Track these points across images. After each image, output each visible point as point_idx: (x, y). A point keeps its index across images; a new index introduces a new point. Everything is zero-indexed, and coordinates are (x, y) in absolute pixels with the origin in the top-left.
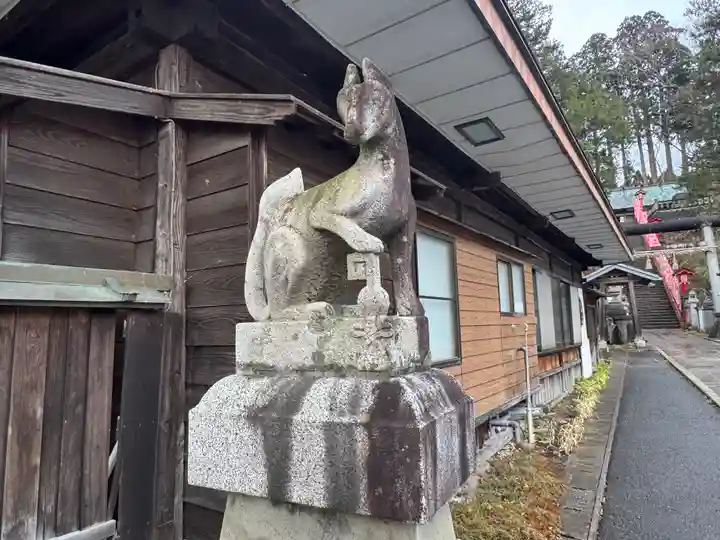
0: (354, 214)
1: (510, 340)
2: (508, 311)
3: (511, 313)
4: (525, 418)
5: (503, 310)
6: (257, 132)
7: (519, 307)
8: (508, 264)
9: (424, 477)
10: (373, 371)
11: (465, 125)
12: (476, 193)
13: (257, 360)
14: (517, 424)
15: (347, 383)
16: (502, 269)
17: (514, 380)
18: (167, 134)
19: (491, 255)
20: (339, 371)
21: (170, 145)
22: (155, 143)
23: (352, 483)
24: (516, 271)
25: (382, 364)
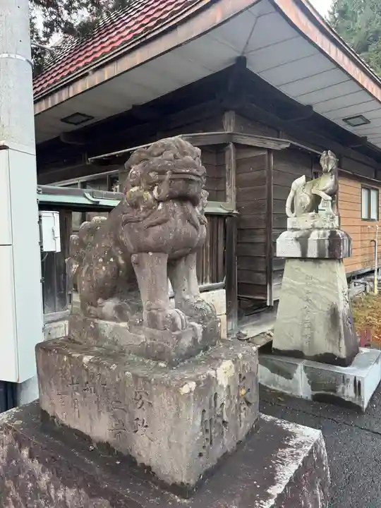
0: (324, 190)
1: (367, 235)
2: (366, 218)
3: (369, 219)
4: (372, 281)
5: (363, 217)
6: (269, 150)
7: (374, 216)
8: (369, 190)
9: (342, 249)
10: (329, 228)
11: (348, 119)
12: (352, 148)
13: (294, 227)
14: (367, 283)
15: (322, 232)
16: (365, 193)
17: (367, 258)
18: (229, 149)
19: (359, 185)
20: (319, 229)
21: (231, 153)
22: (224, 152)
23: (324, 251)
24: (373, 194)
25: (331, 227)
